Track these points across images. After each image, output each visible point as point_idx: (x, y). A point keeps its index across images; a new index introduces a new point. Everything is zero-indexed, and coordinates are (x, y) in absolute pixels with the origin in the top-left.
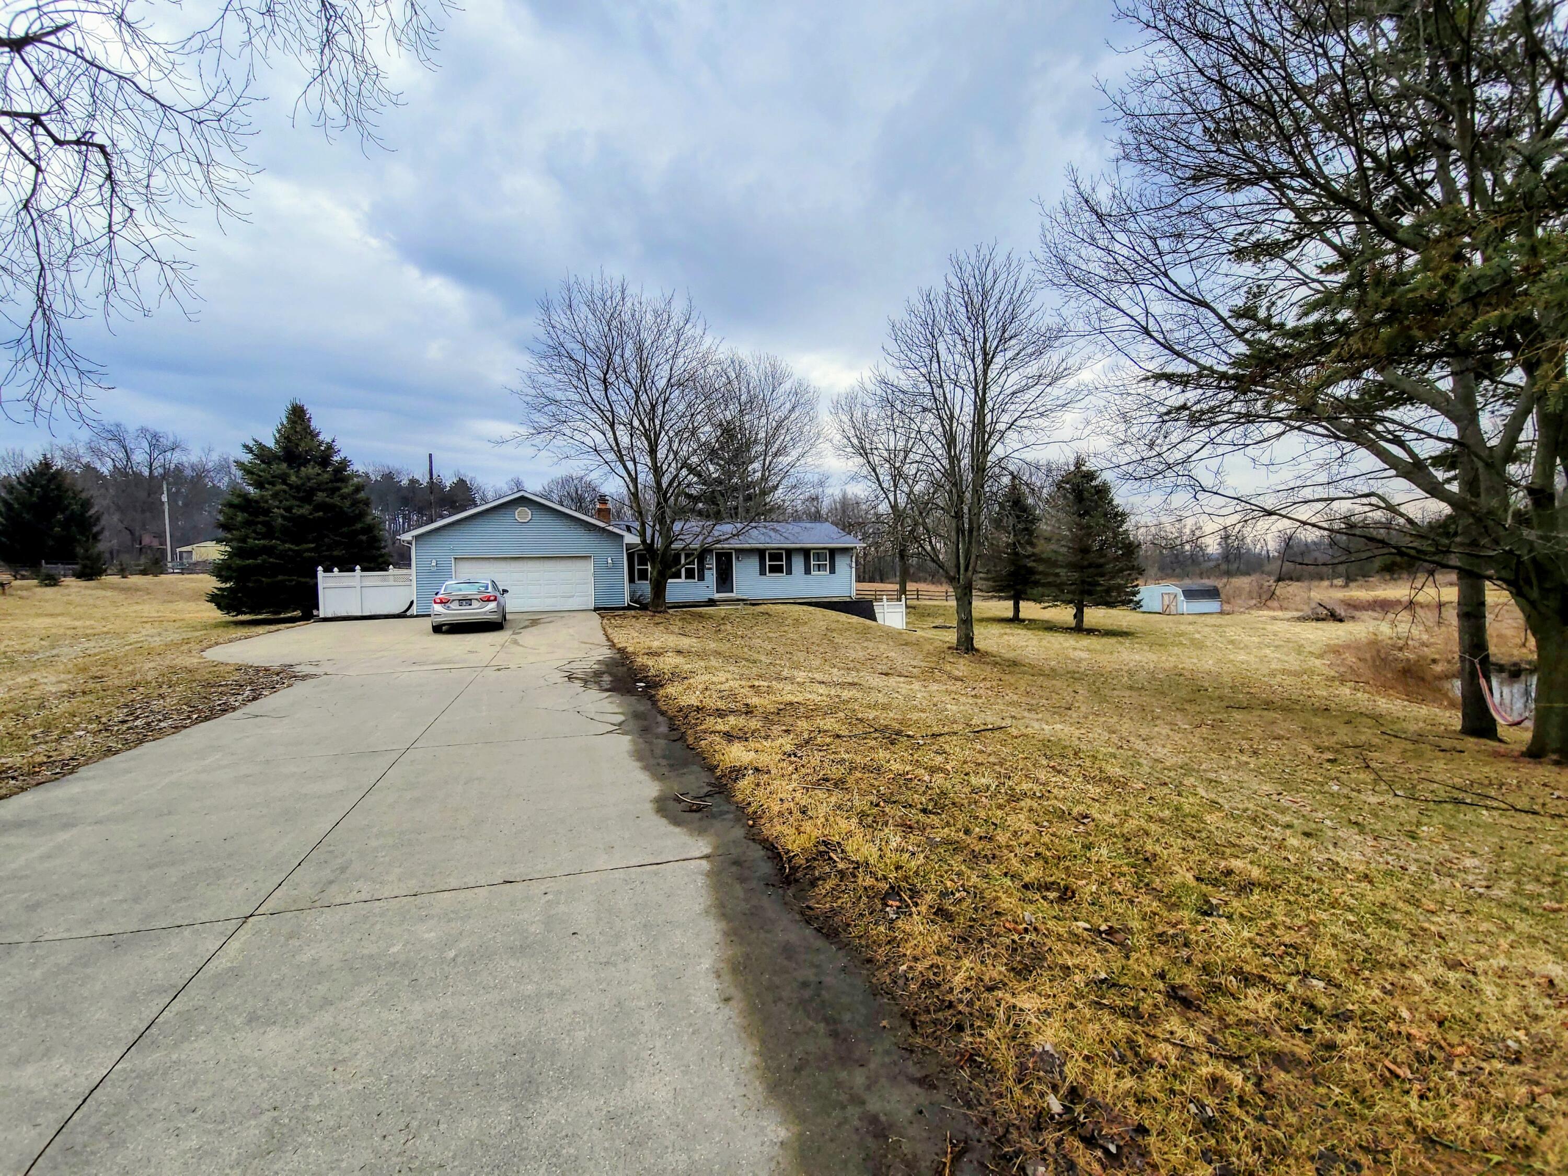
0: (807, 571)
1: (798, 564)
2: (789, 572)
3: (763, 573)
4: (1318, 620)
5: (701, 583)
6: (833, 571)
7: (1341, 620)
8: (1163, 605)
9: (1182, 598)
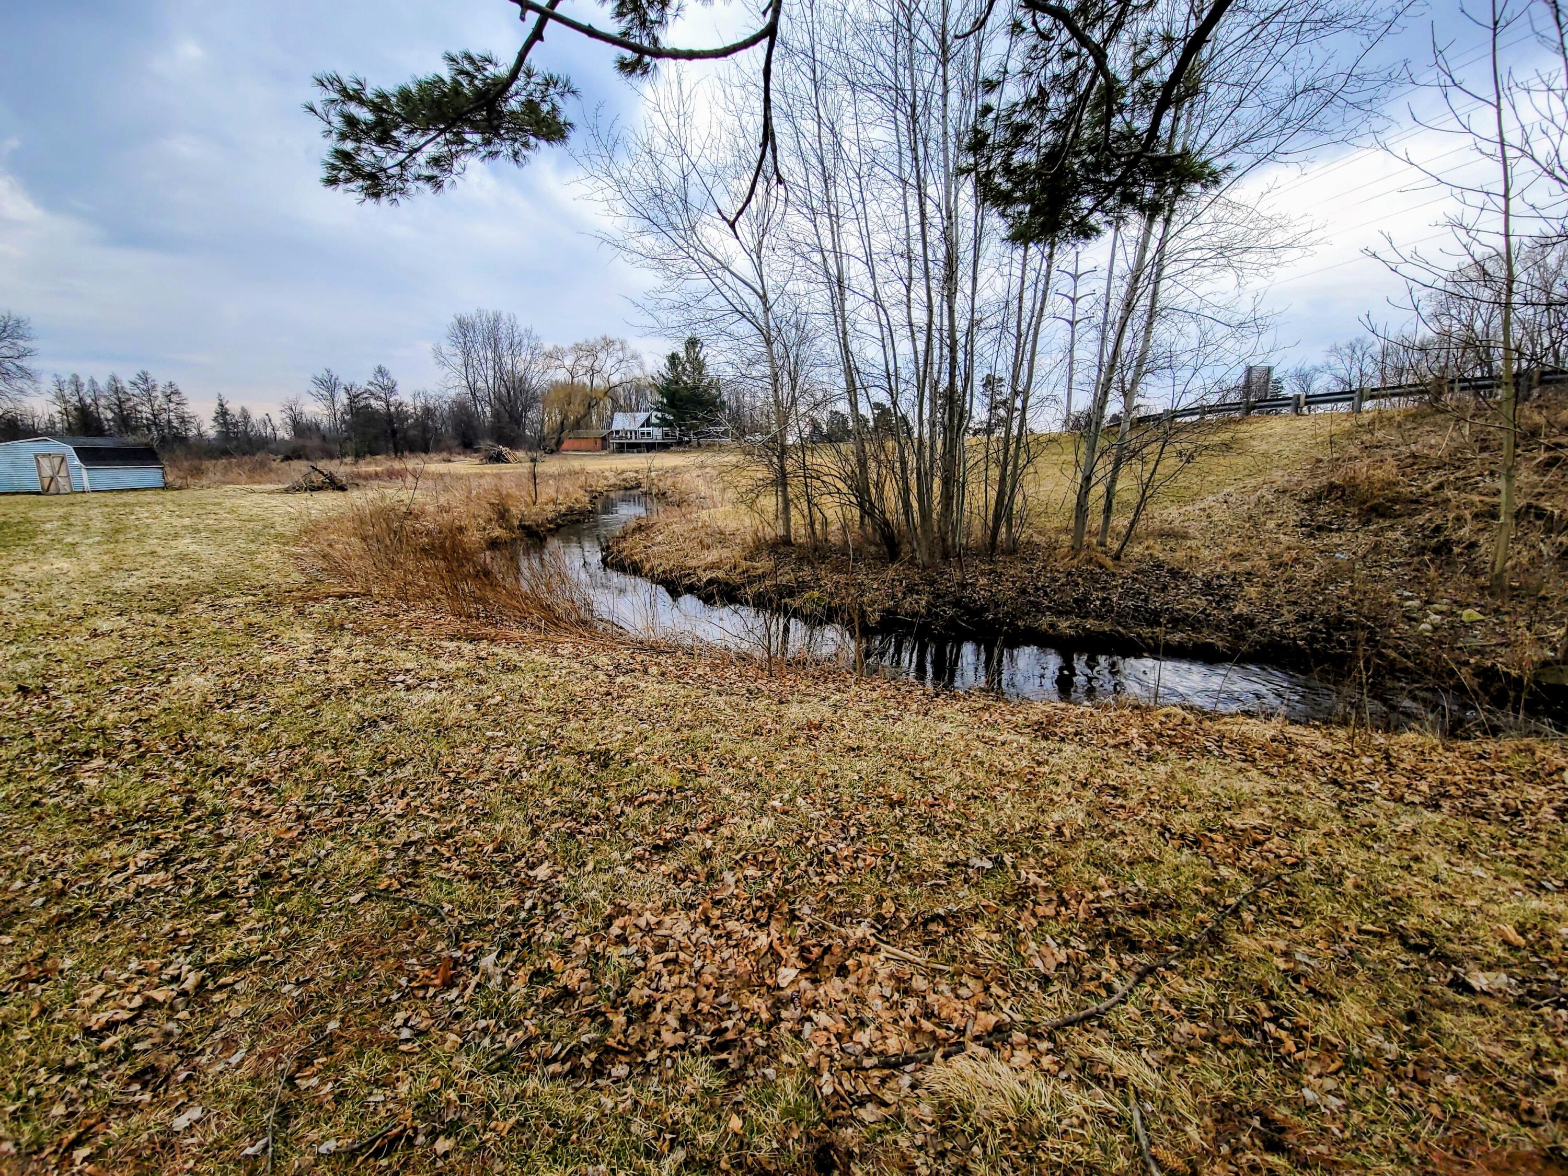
4: (316, 489)
7: (342, 489)
8: (42, 478)
9: (77, 462)
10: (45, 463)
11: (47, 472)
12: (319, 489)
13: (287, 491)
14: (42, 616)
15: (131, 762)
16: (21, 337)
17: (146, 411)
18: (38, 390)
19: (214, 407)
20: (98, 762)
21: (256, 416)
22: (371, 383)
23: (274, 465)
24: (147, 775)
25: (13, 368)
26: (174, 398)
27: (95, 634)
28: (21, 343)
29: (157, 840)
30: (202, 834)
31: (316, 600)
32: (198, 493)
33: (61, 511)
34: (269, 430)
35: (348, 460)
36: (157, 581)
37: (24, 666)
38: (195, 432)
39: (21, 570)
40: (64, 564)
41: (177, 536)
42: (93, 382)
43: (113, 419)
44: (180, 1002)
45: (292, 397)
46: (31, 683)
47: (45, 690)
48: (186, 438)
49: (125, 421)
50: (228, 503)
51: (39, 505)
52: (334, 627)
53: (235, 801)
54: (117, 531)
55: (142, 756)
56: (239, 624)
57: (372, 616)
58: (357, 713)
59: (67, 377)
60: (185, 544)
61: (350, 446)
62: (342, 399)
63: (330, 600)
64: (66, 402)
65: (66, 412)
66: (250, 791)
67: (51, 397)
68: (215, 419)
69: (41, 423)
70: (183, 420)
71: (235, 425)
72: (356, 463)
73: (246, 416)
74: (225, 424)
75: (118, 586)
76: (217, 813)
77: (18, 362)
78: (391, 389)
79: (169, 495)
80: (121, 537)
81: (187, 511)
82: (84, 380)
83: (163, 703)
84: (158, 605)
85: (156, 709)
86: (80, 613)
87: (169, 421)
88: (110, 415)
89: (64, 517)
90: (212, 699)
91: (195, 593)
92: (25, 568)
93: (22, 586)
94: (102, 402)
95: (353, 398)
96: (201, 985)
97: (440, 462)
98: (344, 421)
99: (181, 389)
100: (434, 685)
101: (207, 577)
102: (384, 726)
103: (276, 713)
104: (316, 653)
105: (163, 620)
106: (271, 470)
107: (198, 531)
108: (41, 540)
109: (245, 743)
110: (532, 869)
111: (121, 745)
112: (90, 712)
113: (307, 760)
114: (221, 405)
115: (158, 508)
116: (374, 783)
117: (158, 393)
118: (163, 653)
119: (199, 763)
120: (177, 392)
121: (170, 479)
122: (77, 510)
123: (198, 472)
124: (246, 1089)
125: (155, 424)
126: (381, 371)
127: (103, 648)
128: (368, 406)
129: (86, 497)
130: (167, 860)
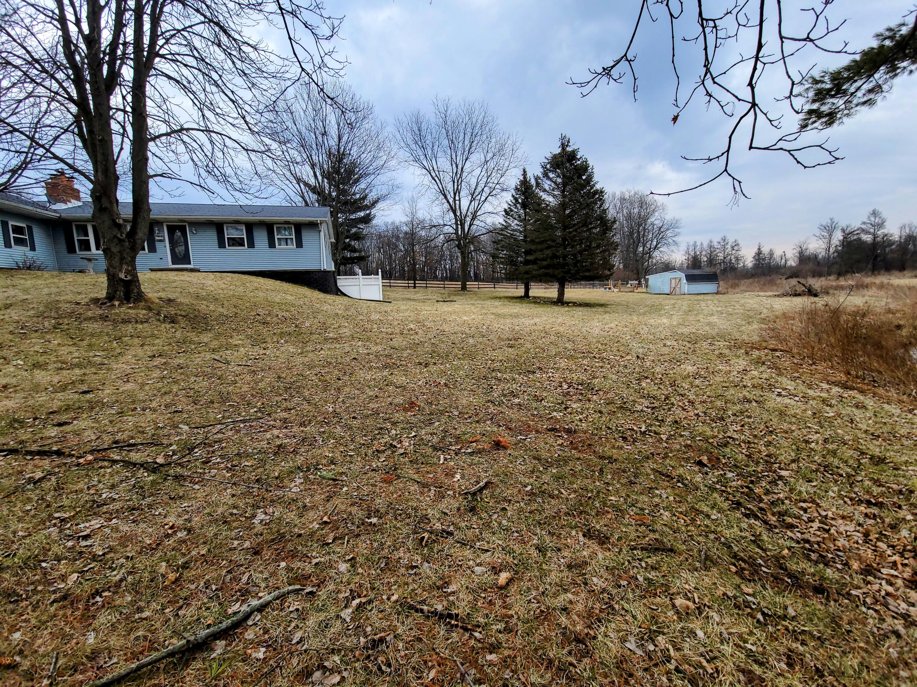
0: (272, 245)
1: (261, 238)
2: (251, 245)
3: (221, 245)
4: (796, 295)
5: (152, 255)
6: (299, 244)
7: (816, 295)
8: (671, 288)
9: (685, 281)
10: (673, 281)
11: (673, 285)
12: (800, 295)
13: (778, 296)
14: (652, 337)
15: (657, 384)
16: (677, 228)
17: (721, 256)
18: (678, 250)
19: (755, 250)
20: (648, 381)
21: (778, 253)
22: (864, 223)
23: (778, 281)
24: (659, 388)
25: (671, 241)
26: (736, 248)
27: (665, 345)
28: (676, 230)
29: (653, 403)
30: (666, 407)
31: (758, 349)
32: (731, 296)
33: (673, 302)
34: (783, 261)
35: (832, 277)
36: (694, 331)
37: (641, 351)
38: (742, 265)
39: (652, 321)
40: (665, 321)
41: (712, 315)
42: (702, 244)
43: (706, 261)
44: (639, 432)
45: (802, 239)
46: (641, 356)
47: (644, 359)
48: (736, 269)
49: (711, 261)
50: (742, 301)
51: (667, 299)
52: (759, 362)
53: (680, 404)
54: (690, 311)
55: (661, 383)
56: (717, 352)
57: (786, 362)
58: (744, 396)
59: (691, 243)
60: (714, 319)
61: (835, 268)
62: (838, 236)
63: (766, 351)
64: (689, 254)
65: (688, 259)
66: (687, 404)
67: (684, 253)
68: (754, 257)
69: (678, 265)
70: (737, 259)
71: (764, 259)
72: (838, 279)
73: (771, 254)
74: (758, 260)
75: (679, 331)
76: (673, 404)
77: (674, 239)
78: (881, 225)
79: (718, 296)
80: (690, 313)
81: (721, 304)
82: (698, 244)
83: (675, 371)
84: (690, 340)
85: (671, 372)
86: (663, 338)
87: (731, 260)
88: (705, 259)
89: (674, 304)
90: (691, 374)
91: (706, 338)
92: (653, 320)
93: (649, 326)
94: (704, 253)
95: (847, 234)
96: (645, 432)
97: (911, 277)
98: (836, 251)
99: (740, 243)
100: (797, 399)
101: (714, 333)
102: (754, 404)
103: (711, 385)
104: (743, 370)
105: (688, 345)
106: (776, 284)
107: (722, 313)
108: (663, 312)
109: (693, 390)
110: (780, 469)
111: (656, 378)
112: (653, 368)
113: (711, 402)
114: (759, 249)
115: (709, 302)
116: (732, 418)
117: (729, 246)
118: (683, 356)
119: (675, 390)
120: (737, 245)
121: (720, 289)
122: (679, 302)
123: (734, 286)
124: (643, 450)
125: (724, 262)
126: (874, 213)
127: (666, 350)
128: (860, 239)
129: (684, 296)
130: (653, 408)
